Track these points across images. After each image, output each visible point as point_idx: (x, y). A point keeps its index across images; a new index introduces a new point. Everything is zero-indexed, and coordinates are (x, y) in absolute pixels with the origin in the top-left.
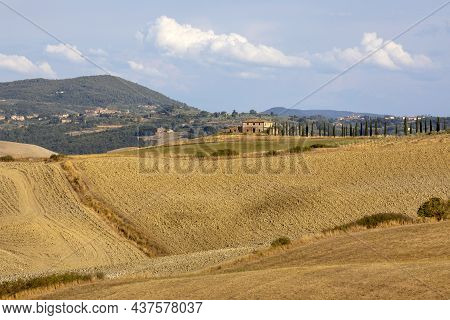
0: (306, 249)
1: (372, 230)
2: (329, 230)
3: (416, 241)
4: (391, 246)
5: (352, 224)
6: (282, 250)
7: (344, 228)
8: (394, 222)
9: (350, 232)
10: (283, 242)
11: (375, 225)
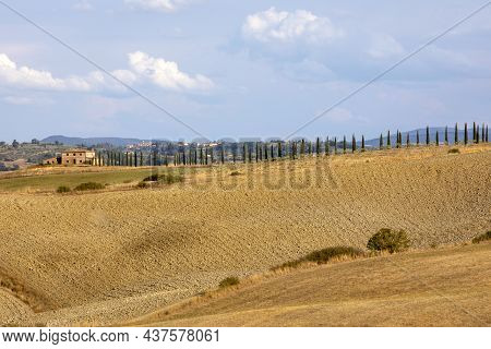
0: (258, 289)
1: (324, 266)
2: (278, 267)
3: (375, 277)
4: (351, 283)
5: (302, 260)
6: (232, 291)
7: (293, 264)
8: (346, 257)
9: (301, 269)
10: (232, 282)
11: (326, 260)
